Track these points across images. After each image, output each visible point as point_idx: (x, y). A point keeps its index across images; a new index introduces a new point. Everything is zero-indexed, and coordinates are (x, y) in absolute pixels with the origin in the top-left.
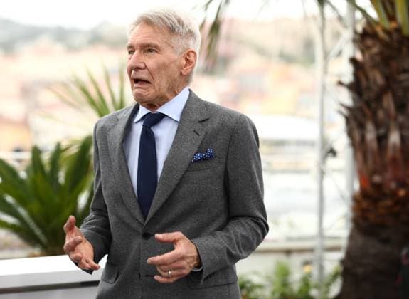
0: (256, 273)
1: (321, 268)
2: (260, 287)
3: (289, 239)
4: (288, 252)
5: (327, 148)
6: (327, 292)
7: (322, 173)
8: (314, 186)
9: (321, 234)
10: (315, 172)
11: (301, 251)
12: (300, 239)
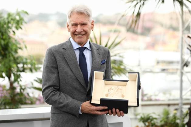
0: (154, 113)
1: (182, 111)
2: (156, 119)
3: (169, 100)
4: (169, 105)
5: (184, 63)
6: (183, 121)
7: (182, 74)
8: (179, 78)
9: (181, 98)
10: (179, 72)
11: (174, 105)
12: (174, 100)
